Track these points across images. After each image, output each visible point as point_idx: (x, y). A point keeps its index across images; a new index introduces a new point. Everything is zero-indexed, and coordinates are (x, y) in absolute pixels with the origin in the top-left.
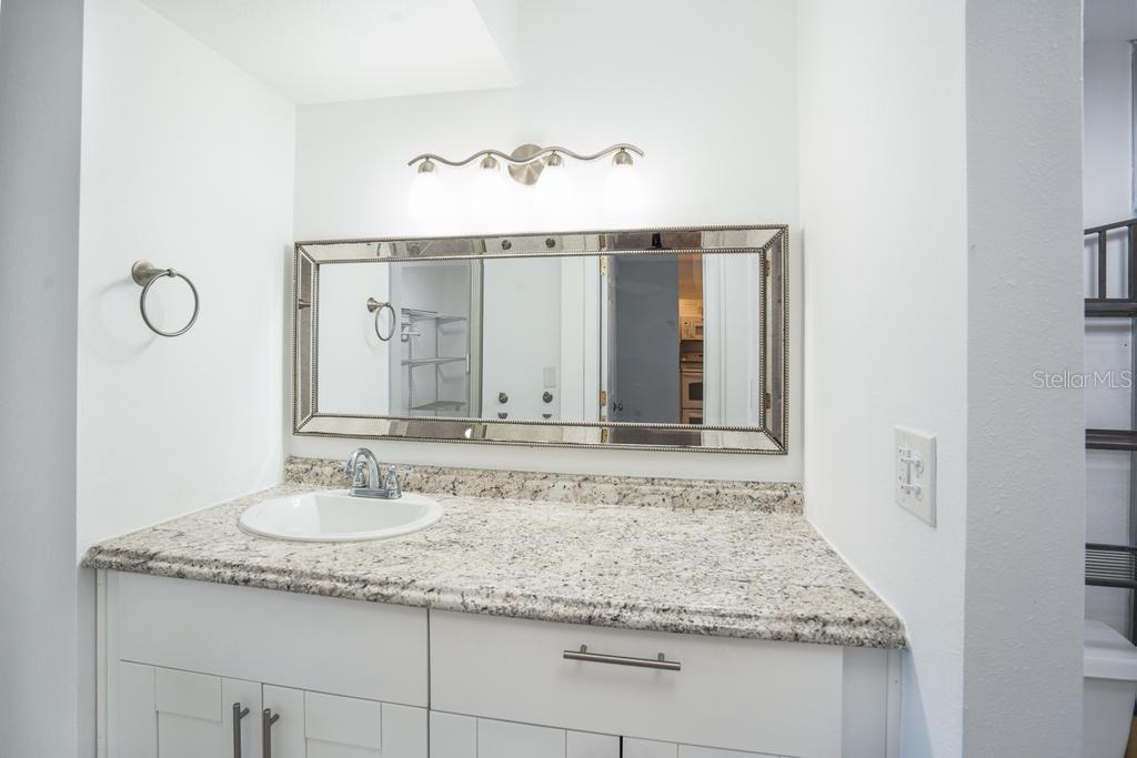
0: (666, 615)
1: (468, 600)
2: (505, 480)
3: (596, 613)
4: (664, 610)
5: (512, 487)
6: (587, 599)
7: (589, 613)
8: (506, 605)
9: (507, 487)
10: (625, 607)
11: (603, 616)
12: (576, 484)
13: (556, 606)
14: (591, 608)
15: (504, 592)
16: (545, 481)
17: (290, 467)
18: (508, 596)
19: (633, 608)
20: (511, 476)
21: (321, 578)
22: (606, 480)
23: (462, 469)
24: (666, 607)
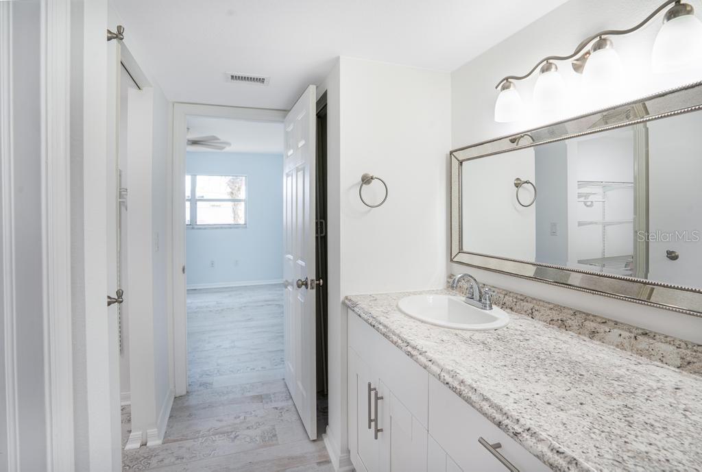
0: (557, 457)
1: (443, 374)
2: (568, 316)
3: (506, 422)
4: (558, 452)
5: (573, 322)
6: (505, 409)
7: (501, 419)
8: (458, 387)
9: (569, 321)
10: (528, 430)
11: (509, 427)
12: (633, 335)
13: (484, 403)
14: (505, 417)
15: (461, 378)
16: (602, 326)
17: (449, 280)
18: (462, 382)
19: (534, 434)
20: (575, 314)
21: (395, 335)
22: (668, 339)
23: (540, 300)
24: (560, 450)
